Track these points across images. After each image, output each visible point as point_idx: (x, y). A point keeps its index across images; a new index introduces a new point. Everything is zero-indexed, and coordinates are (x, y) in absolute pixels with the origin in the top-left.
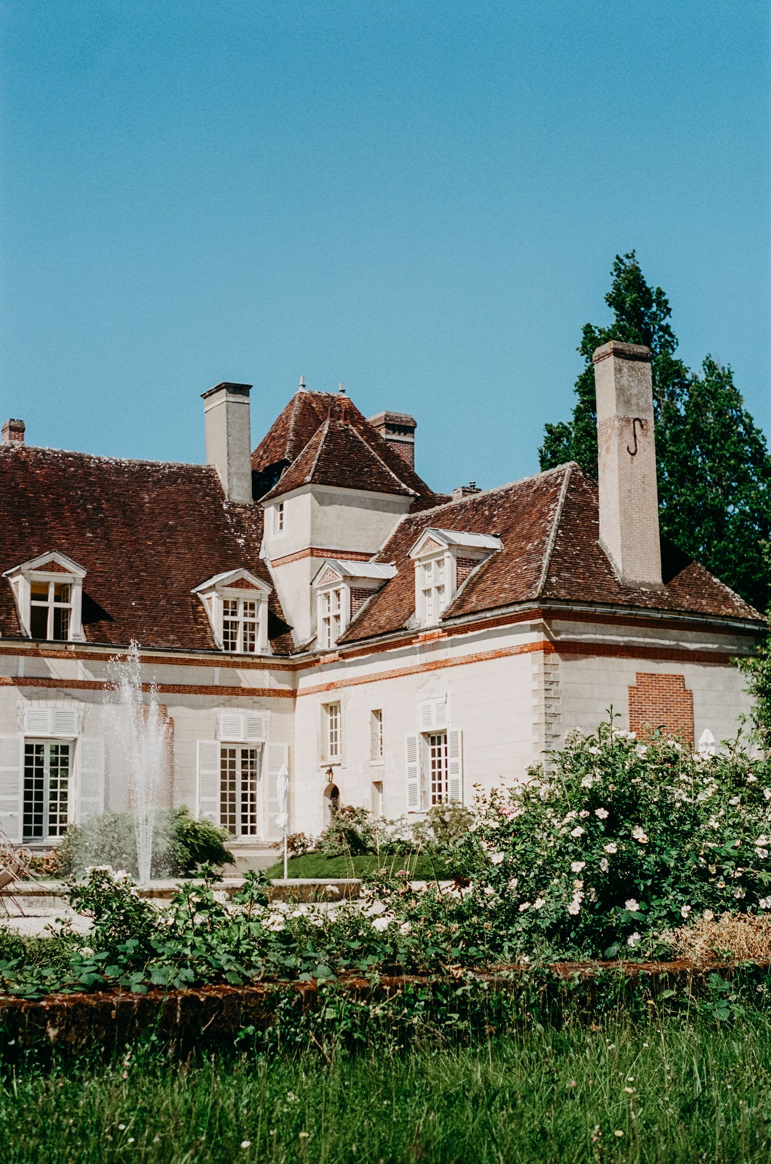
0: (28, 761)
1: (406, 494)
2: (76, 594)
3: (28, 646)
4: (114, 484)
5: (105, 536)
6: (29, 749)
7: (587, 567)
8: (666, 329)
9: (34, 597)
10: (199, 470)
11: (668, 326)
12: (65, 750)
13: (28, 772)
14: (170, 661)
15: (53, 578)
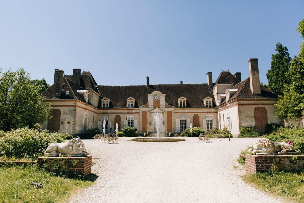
0: (181, 122)
1: (232, 84)
2: (186, 102)
3: (180, 108)
4: (193, 87)
5: (191, 94)
6: (181, 121)
7: (247, 93)
8: (287, 53)
9: (180, 102)
10: (206, 84)
11: (287, 52)
12: (185, 120)
13: (181, 123)
14: (199, 109)
15: (183, 100)
